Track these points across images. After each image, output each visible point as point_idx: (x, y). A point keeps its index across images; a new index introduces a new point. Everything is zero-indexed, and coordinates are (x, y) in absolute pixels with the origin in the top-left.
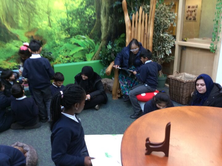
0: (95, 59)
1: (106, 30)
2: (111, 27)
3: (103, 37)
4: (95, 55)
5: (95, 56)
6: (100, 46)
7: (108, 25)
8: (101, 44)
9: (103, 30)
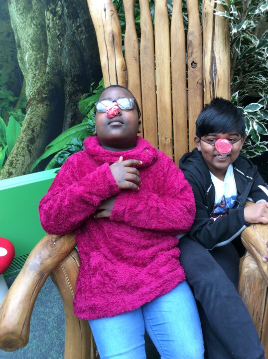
0: (10, 175)
1: (40, 62)
2: (58, 52)
3: (29, 90)
4: (10, 158)
5: (11, 163)
6: (25, 125)
7: (46, 44)
8: (27, 117)
9: (27, 66)
